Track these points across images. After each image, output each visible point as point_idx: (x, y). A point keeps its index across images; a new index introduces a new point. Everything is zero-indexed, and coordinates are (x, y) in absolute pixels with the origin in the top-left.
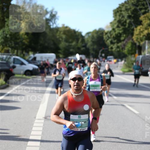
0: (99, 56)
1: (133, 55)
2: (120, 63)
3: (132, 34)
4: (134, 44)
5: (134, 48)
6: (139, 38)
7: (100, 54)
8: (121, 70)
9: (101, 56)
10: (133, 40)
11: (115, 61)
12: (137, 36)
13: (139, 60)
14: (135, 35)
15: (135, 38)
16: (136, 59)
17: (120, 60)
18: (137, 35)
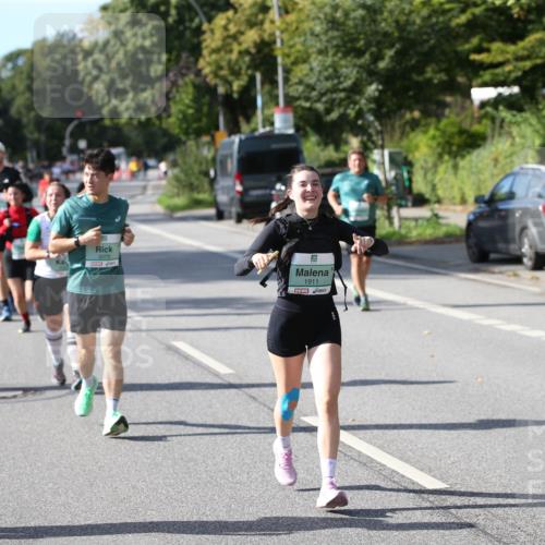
0: (65, 151)
1: (206, 139)
2: (152, 173)
3: (196, 51)
4: (204, 90)
5: (205, 109)
6: (224, 64)
7: (67, 142)
8: (159, 202)
9: (74, 149)
10: (198, 73)
11: (133, 166)
12: (214, 57)
13: (231, 156)
14: (205, 52)
15: (206, 64)
16: (216, 150)
17: (151, 162)
18: (216, 51)
